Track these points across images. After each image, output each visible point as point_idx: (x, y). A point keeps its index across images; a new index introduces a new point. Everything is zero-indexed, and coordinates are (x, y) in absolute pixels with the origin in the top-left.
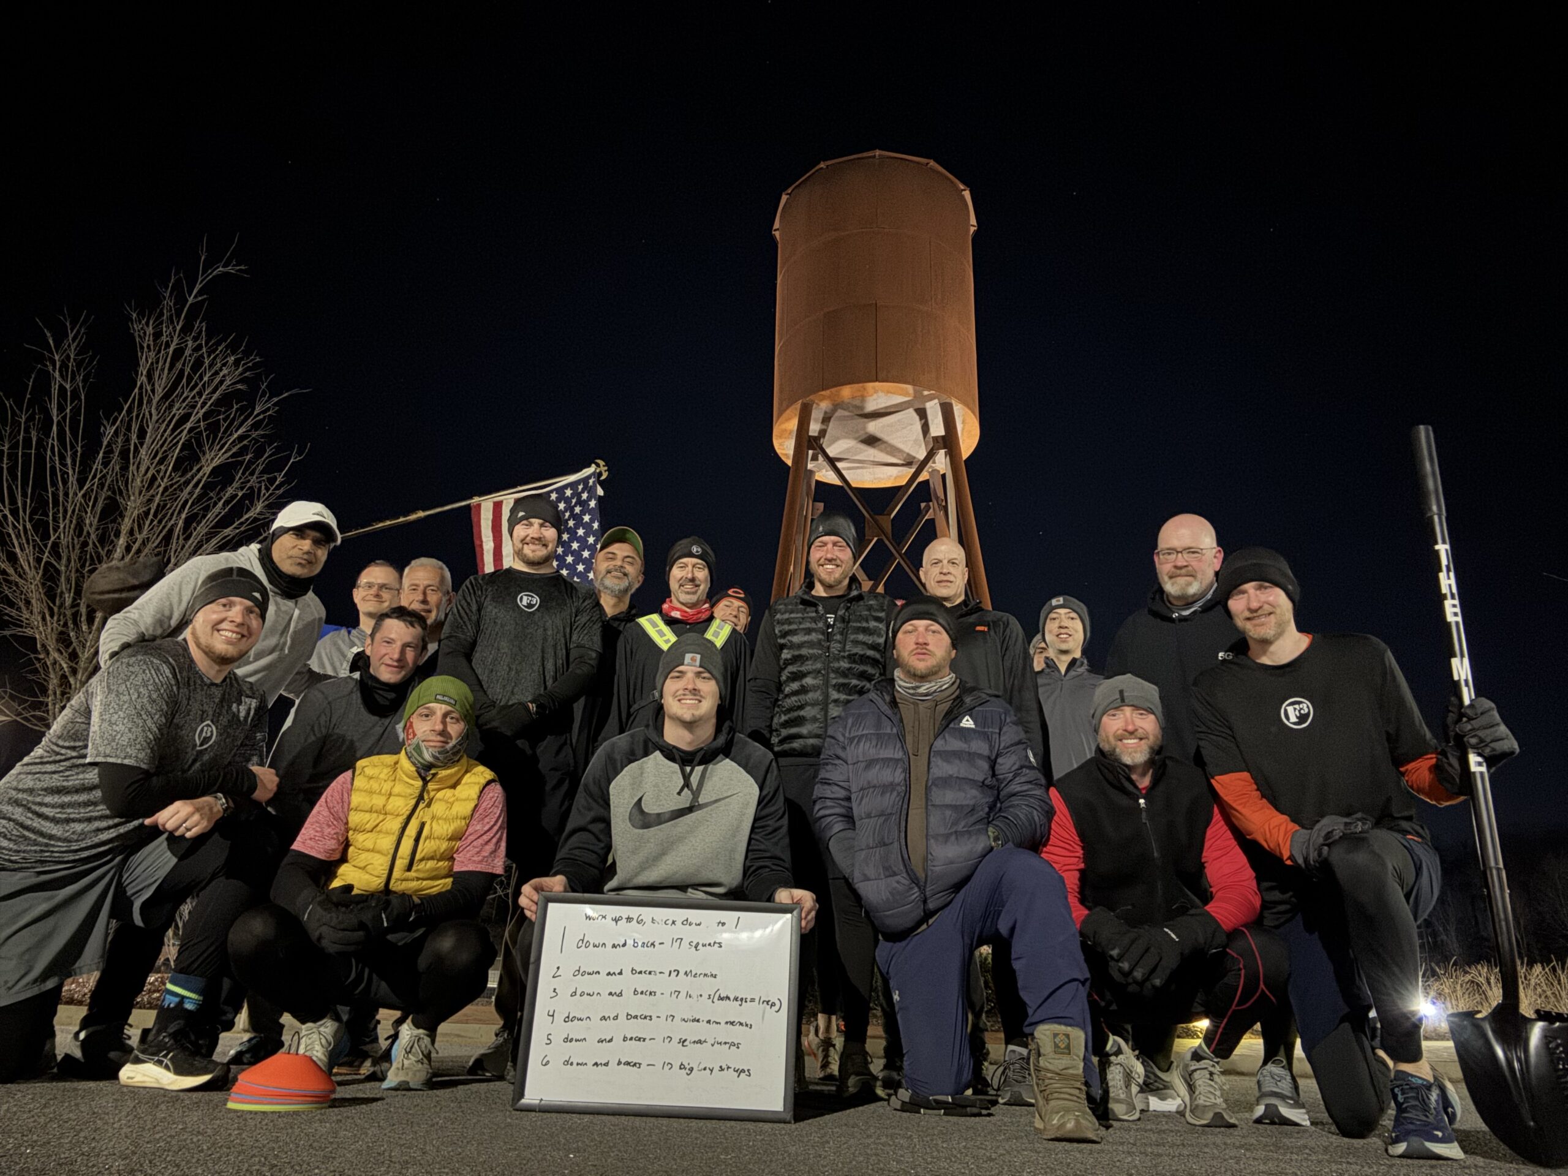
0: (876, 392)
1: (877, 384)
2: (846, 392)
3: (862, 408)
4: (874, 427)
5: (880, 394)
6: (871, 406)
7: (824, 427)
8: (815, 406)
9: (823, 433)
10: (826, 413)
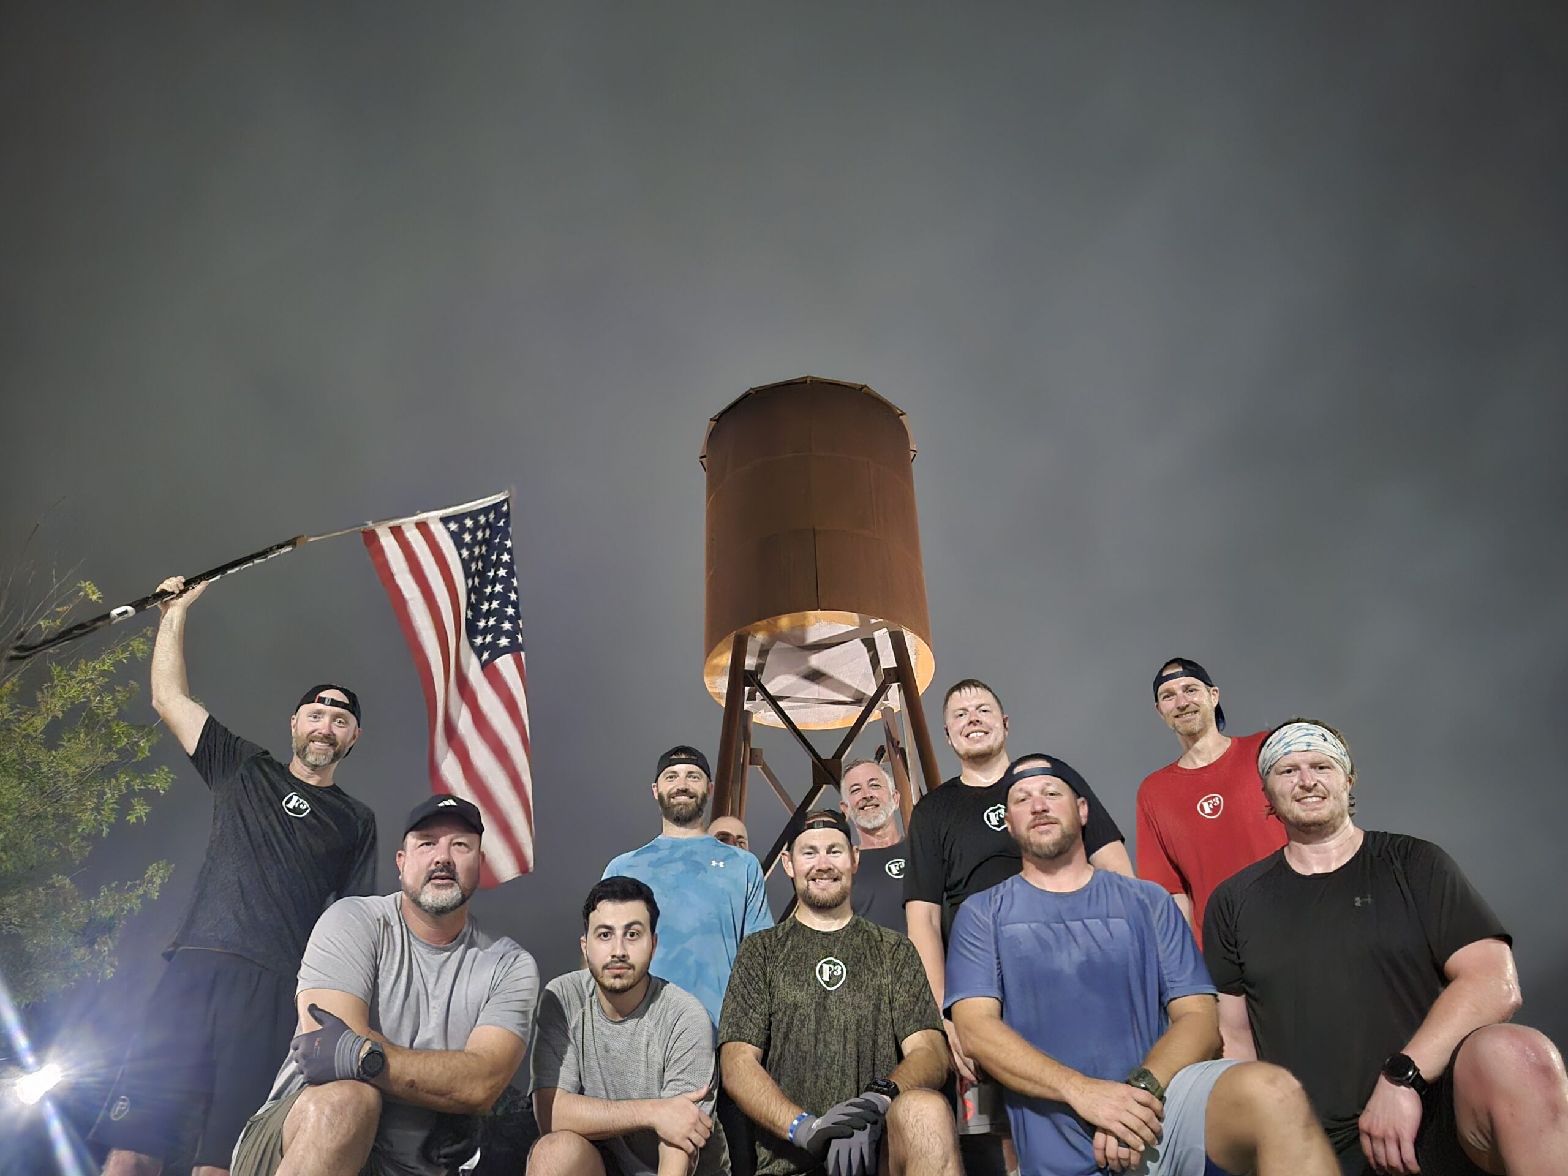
0: (818, 620)
1: (819, 612)
2: (785, 622)
3: (804, 639)
4: (816, 660)
5: (823, 623)
6: (813, 637)
7: (761, 661)
8: (750, 637)
9: (760, 668)
10: (762, 645)
